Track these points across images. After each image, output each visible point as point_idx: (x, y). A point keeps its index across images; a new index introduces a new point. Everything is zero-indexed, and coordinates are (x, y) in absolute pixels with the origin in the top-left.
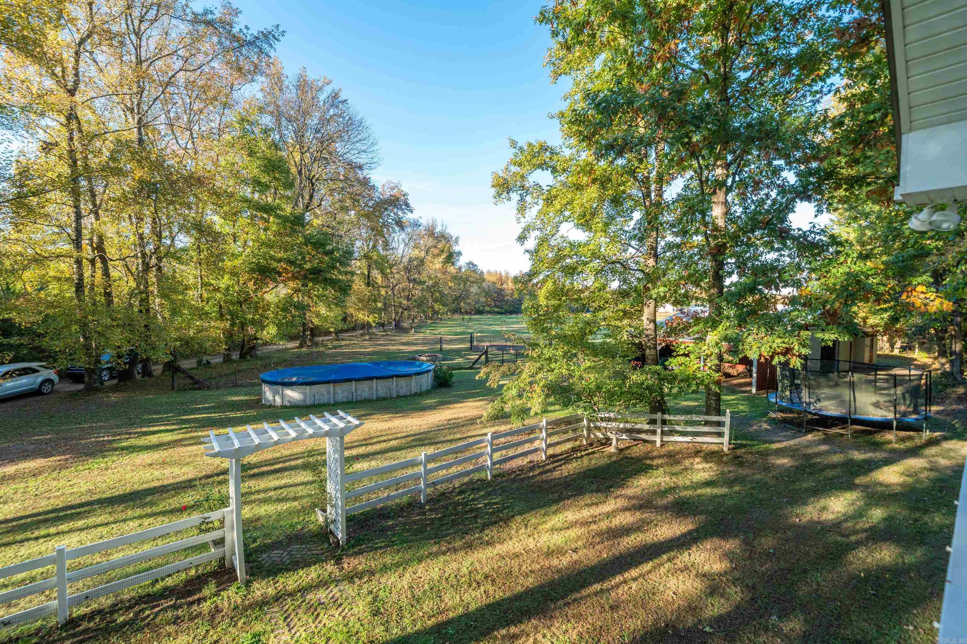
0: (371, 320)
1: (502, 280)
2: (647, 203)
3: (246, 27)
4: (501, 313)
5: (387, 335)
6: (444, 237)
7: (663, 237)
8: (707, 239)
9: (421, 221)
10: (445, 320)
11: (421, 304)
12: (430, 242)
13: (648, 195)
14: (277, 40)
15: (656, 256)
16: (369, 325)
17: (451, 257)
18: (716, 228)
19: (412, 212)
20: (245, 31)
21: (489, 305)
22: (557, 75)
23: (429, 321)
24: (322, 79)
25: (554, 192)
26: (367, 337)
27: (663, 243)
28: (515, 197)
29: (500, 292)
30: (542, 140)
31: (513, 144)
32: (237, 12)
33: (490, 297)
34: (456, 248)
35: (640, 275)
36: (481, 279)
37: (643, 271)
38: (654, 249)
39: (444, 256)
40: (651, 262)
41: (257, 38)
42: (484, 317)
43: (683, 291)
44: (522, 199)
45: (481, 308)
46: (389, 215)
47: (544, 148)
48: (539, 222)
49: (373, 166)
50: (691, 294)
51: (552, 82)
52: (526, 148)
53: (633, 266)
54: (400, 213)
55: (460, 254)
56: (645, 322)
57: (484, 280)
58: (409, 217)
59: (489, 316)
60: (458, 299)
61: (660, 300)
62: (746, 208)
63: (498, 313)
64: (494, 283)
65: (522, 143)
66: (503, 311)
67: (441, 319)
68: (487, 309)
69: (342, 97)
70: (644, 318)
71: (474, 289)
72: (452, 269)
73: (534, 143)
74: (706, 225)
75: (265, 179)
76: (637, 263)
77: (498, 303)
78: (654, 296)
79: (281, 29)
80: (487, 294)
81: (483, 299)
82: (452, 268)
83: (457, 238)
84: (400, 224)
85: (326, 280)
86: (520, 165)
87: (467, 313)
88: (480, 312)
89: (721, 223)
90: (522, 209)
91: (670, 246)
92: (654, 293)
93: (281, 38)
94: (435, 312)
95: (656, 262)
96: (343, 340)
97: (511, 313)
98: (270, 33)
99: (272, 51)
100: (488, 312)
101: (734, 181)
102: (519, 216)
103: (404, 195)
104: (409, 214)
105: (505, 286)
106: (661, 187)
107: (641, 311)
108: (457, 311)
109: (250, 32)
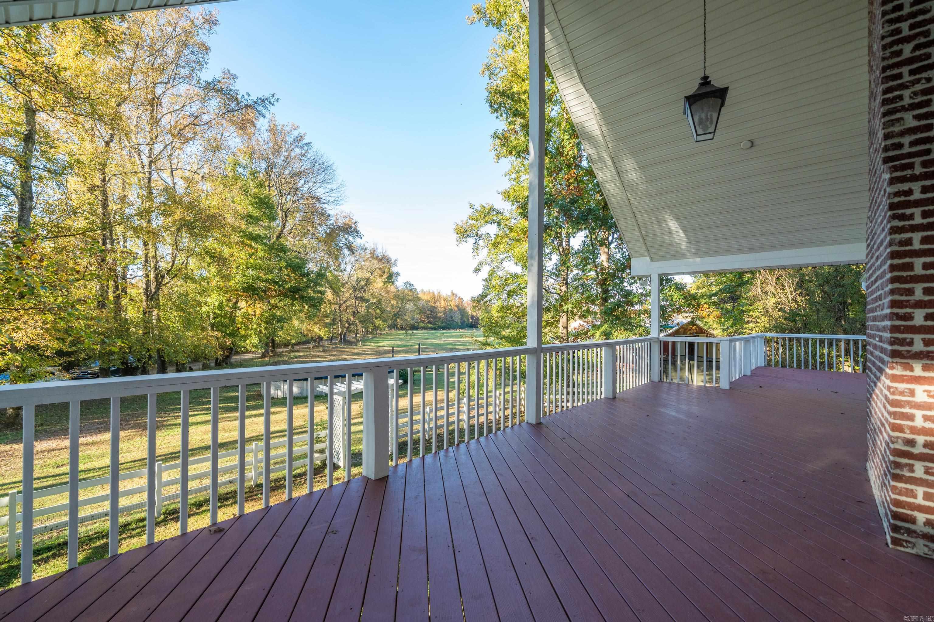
0: (322, 334)
1: (435, 298)
2: (561, 250)
3: (248, 94)
4: (435, 329)
5: (337, 347)
6: (385, 259)
7: (572, 271)
8: (597, 274)
9: (367, 245)
10: (384, 335)
11: (365, 320)
12: (375, 264)
13: (561, 244)
14: (273, 105)
15: (567, 284)
16: (321, 339)
17: (391, 278)
18: (603, 268)
19: (361, 238)
20: (246, 97)
21: (423, 322)
22: (498, 157)
23: (371, 336)
24: (290, 125)
25: (499, 239)
26: (321, 349)
27: (571, 276)
28: (471, 241)
29: (433, 310)
30: (490, 204)
31: (472, 206)
32: (234, 77)
33: (424, 313)
34: (395, 269)
35: (556, 296)
36: (416, 299)
37: (558, 294)
38: (566, 279)
39: (385, 276)
40: (564, 288)
41: (256, 103)
42: (420, 332)
43: (586, 308)
44: (476, 243)
45: (416, 324)
46: (341, 240)
47: (492, 209)
48: (489, 259)
49: (340, 203)
50: (591, 310)
51: (495, 162)
52: (479, 208)
53: (553, 291)
54: (351, 239)
55: (398, 274)
56: (561, 328)
57: (419, 299)
58: (357, 242)
59: (424, 331)
60: (396, 315)
61: (571, 314)
62: (623, 254)
63: (432, 329)
64: (428, 301)
65: (477, 206)
66: (436, 326)
67: (381, 334)
68: (422, 325)
69: (306, 140)
70: (560, 326)
71: (410, 306)
72: (392, 289)
73: (485, 205)
74: (596, 266)
75: (256, 213)
76: (555, 288)
77: (431, 320)
78: (566, 310)
79: (276, 97)
80: (421, 311)
81: (417, 316)
82: (392, 287)
83: (396, 260)
84: (350, 247)
85: (302, 297)
86: (476, 220)
87: (402, 328)
88: (414, 328)
89: (606, 264)
90: (476, 248)
91: (576, 279)
92: (565, 308)
93: (275, 103)
94: (376, 328)
95: (567, 288)
96: (298, 351)
97: (444, 328)
98: (267, 99)
99: (268, 113)
100: (423, 328)
101: (613, 238)
102: (474, 254)
103: (355, 223)
104: (359, 239)
105: (438, 304)
106: (569, 240)
107: (558, 321)
108: (393, 326)
109: (251, 98)
